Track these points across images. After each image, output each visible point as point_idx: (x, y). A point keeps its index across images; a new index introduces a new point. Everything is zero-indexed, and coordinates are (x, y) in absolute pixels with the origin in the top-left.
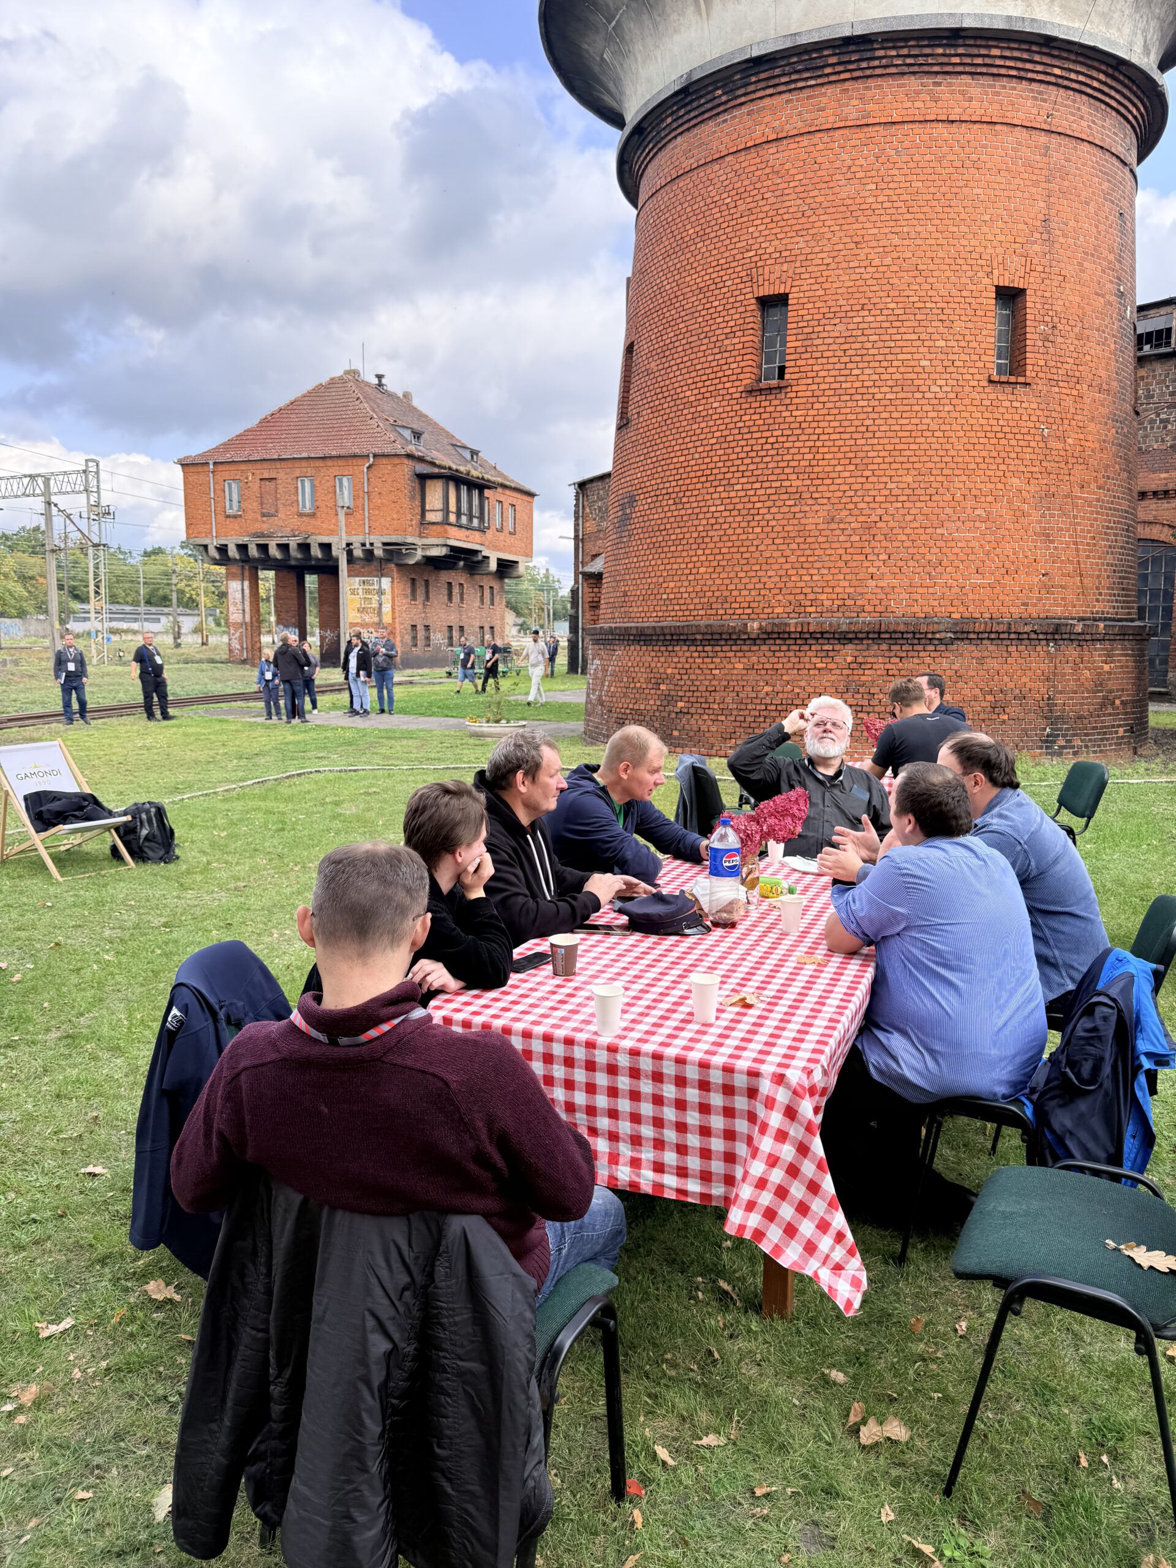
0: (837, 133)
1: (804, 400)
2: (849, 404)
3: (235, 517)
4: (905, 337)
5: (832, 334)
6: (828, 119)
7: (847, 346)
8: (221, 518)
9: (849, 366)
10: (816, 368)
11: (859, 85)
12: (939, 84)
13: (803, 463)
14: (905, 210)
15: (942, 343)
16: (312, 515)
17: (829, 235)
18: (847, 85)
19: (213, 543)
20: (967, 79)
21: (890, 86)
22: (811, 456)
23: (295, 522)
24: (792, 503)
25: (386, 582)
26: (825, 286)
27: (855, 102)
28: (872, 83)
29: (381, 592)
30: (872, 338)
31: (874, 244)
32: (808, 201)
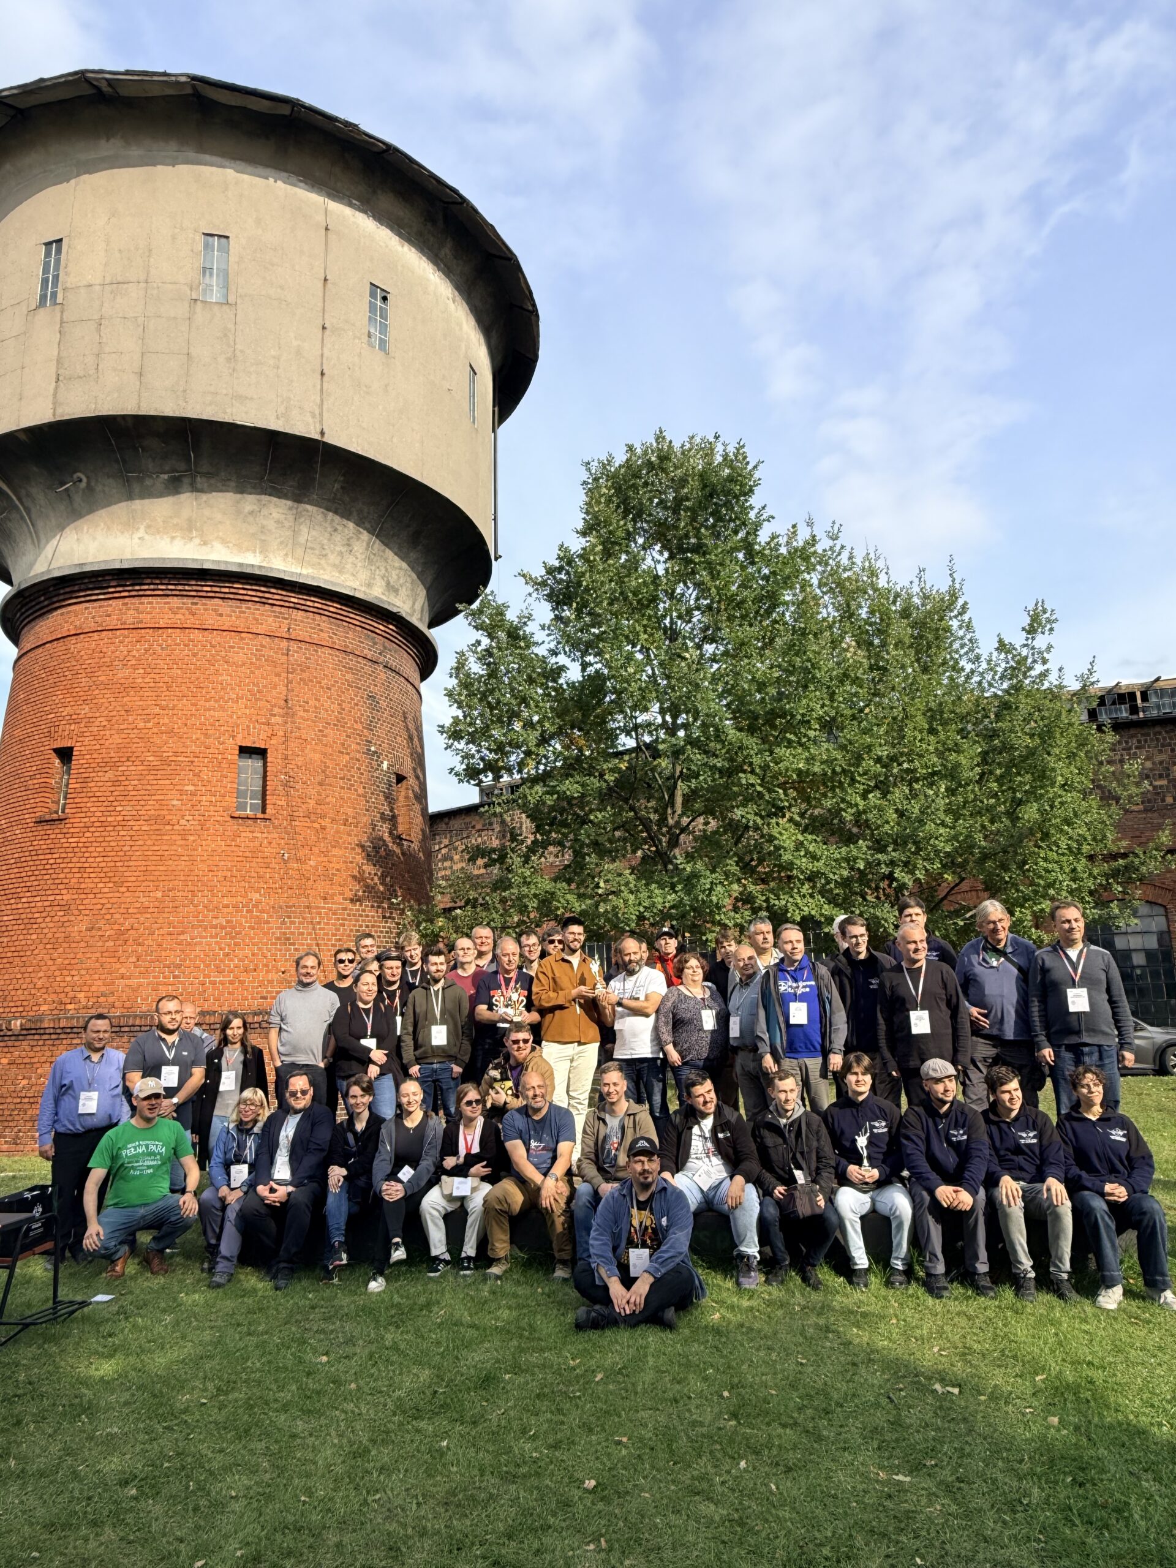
0: (118, 632)
1: (77, 830)
2: (112, 834)
4: (160, 782)
5: (103, 779)
6: (112, 622)
7: (112, 789)
9: (115, 804)
10: (89, 805)
11: (136, 600)
12: (196, 604)
13: (73, 881)
14: (165, 689)
15: (191, 788)
17: (107, 704)
18: (126, 600)
20: (219, 602)
21: (158, 603)
22: (79, 875)
24: (62, 913)
26: (101, 742)
27: (132, 612)
28: (145, 600)
30: (133, 783)
31: (140, 712)
32: (94, 679)
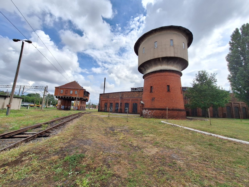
3: (62, 94)
8: (60, 94)
16: (72, 94)
19: (58, 96)
23: (70, 95)
25: (79, 102)
29: (78, 103)
